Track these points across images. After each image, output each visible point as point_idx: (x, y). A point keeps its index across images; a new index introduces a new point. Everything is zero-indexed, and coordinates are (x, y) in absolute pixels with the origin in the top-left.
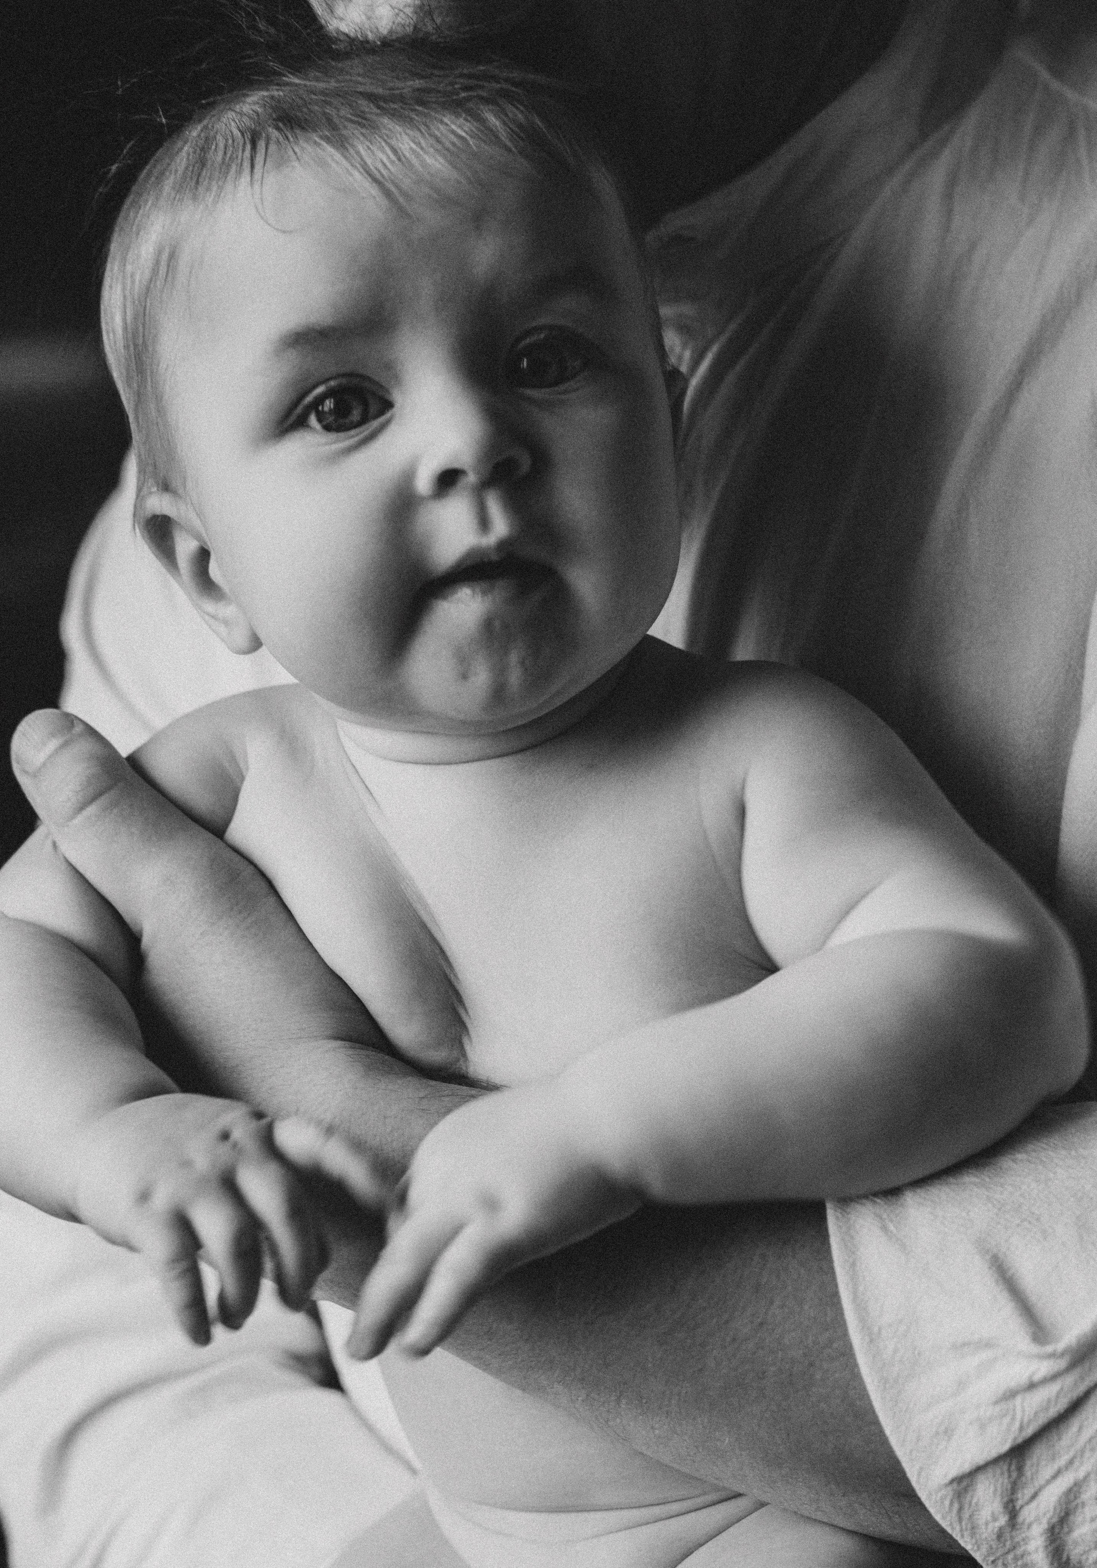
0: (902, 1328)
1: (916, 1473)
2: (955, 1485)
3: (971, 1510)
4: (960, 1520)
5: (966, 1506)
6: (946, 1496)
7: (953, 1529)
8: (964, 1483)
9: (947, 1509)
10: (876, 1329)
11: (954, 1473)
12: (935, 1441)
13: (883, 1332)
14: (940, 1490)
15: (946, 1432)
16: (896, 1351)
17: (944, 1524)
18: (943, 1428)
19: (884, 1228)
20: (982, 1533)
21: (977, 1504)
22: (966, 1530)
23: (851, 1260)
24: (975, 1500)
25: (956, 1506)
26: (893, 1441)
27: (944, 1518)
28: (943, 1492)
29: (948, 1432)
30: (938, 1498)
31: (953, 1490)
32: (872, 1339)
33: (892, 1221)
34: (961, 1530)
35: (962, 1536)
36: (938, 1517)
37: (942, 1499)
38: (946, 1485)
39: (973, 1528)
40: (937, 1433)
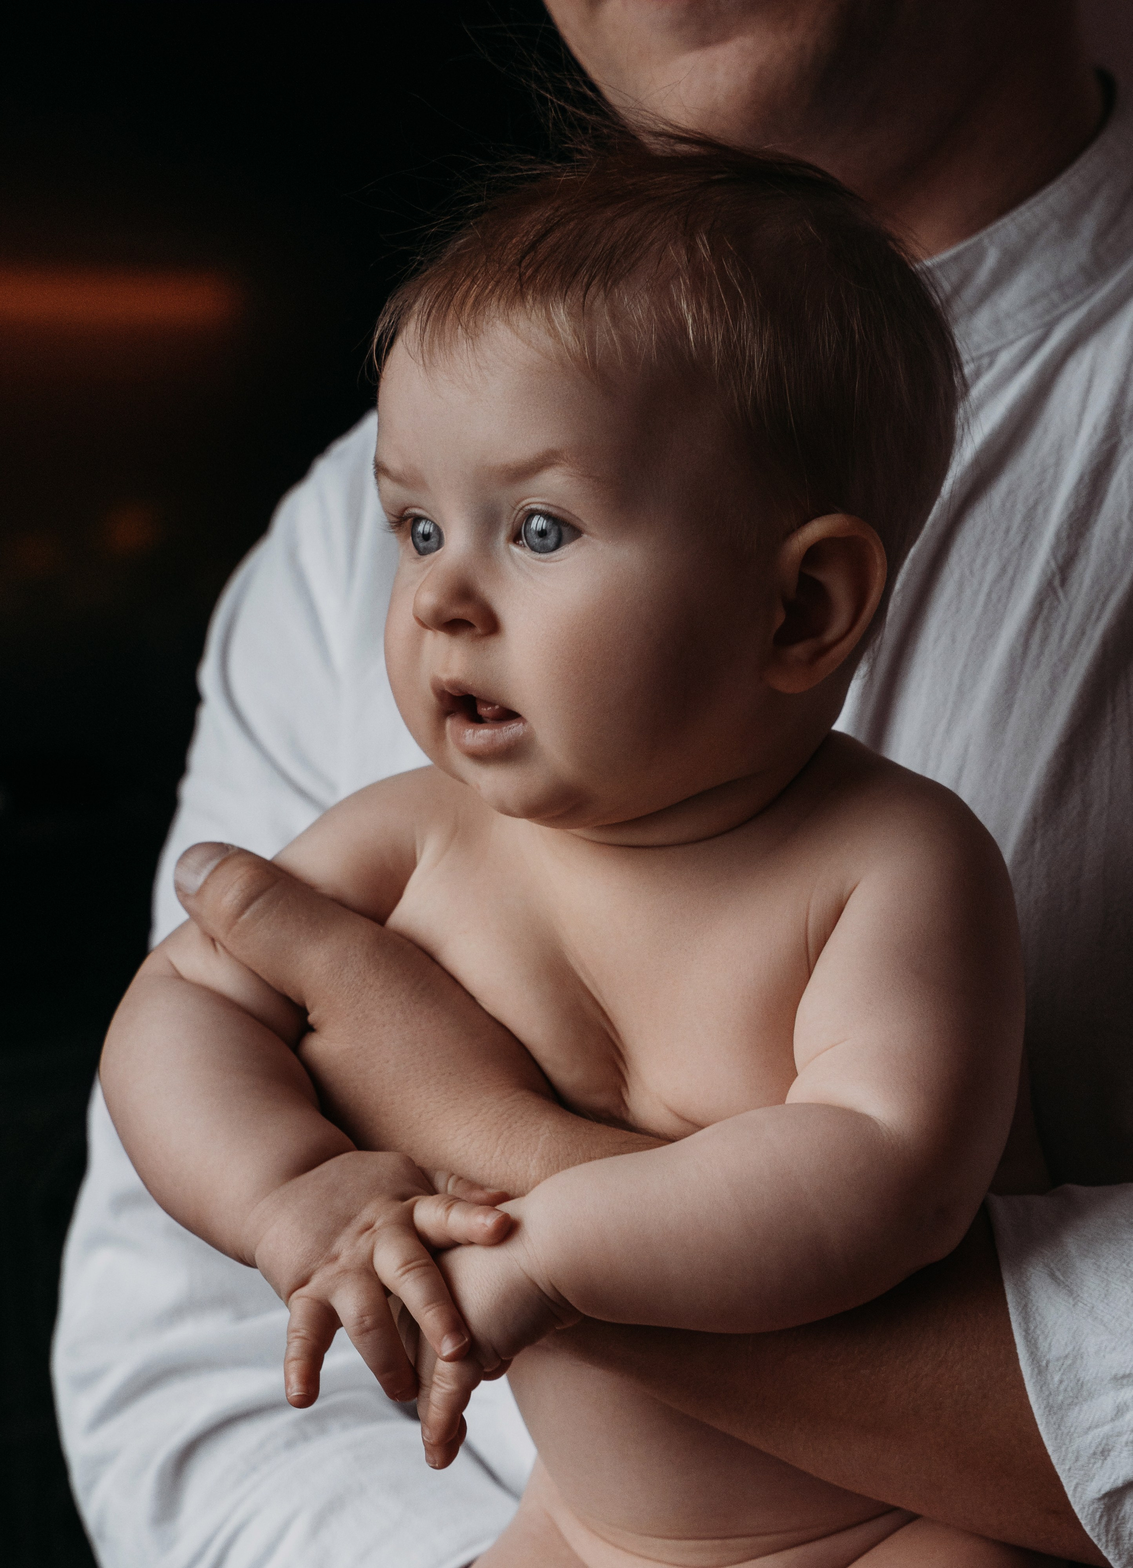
0: (1069, 1362)
1: (1072, 1488)
2: (1106, 1500)
3: (1118, 1522)
4: (1107, 1532)
5: (1114, 1519)
6: (1097, 1509)
7: (1099, 1540)
8: (1115, 1499)
9: (1097, 1521)
10: (1044, 1363)
11: (1107, 1488)
12: (1092, 1461)
13: (1051, 1365)
14: (1093, 1503)
15: (1102, 1452)
16: (1061, 1382)
17: (1092, 1535)
18: (1100, 1449)
19: (1052, 1275)
20: (1125, 1544)
21: (1124, 1518)
22: (1112, 1540)
23: (1023, 1302)
24: (1122, 1514)
25: (1105, 1519)
26: (1054, 1459)
27: (1093, 1529)
28: (1096, 1506)
29: (1104, 1452)
30: (1090, 1512)
31: (1105, 1504)
32: (1041, 1371)
33: (1059, 1270)
34: (1107, 1541)
35: (1107, 1547)
36: (1087, 1529)
37: (1094, 1513)
38: (1100, 1499)
39: (1118, 1539)
40: (1094, 1454)
